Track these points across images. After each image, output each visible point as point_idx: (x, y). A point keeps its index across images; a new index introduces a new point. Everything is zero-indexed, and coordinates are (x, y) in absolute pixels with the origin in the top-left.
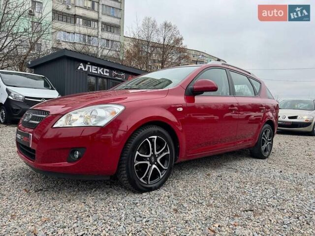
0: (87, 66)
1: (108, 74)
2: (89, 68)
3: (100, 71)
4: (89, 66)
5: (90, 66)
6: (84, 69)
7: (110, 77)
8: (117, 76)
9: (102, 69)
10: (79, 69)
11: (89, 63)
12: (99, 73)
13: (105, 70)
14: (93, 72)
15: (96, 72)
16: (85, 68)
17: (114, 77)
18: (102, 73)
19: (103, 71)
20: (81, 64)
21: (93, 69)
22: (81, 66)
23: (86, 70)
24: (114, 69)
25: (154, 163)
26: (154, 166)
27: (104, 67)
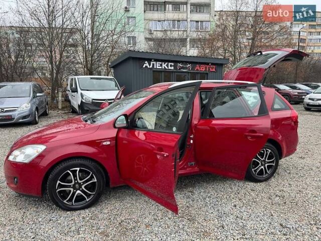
0: (152, 63)
1: (173, 68)
2: (153, 64)
3: (164, 65)
5: (155, 63)
6: (148, 67)
8: (182, 68)
9: (166, 64)
10: (144, 67)
11: (153, 60)
13: (170, 64)
14: (158, 67)
15: (161, 68)
16: (150, 65)
17: (180, 69)
18: (167, 68)
19: (167, 66)
20: (146, 62)
21: (158, 65)
22: (146, 64)
23: (151, 67)
24: (179, 62)
25: (79, 189)
26: (78, 192)
27: (169, 61)
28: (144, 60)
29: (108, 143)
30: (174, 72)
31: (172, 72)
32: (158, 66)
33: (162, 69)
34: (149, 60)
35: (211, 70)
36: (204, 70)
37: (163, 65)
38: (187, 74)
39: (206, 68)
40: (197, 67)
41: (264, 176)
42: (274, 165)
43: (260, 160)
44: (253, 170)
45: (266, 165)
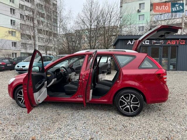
0: (133, 41)
1: (148, 43)
6: (131, 44)
7: (151, 45)
8: (156, 43)
10: (128, 44)
11: (134, 40)
13: (146, 41)
16: (132, 43)
17: (154, 44)
20: (129, 41)
22: (130, 42)
23: (132, 44)
24: (154, 39)
28: (128, 40)
30: (150, 46)
31: (149, 46)
34: (131, 40)
35: (181, 43)
36: (175, 43)
38: (160, 47)
40: (169, 42)
41: (130, 113)
42: (139, 106)
43: (126, 101)
44: (120, 107)
45: (131, 106)
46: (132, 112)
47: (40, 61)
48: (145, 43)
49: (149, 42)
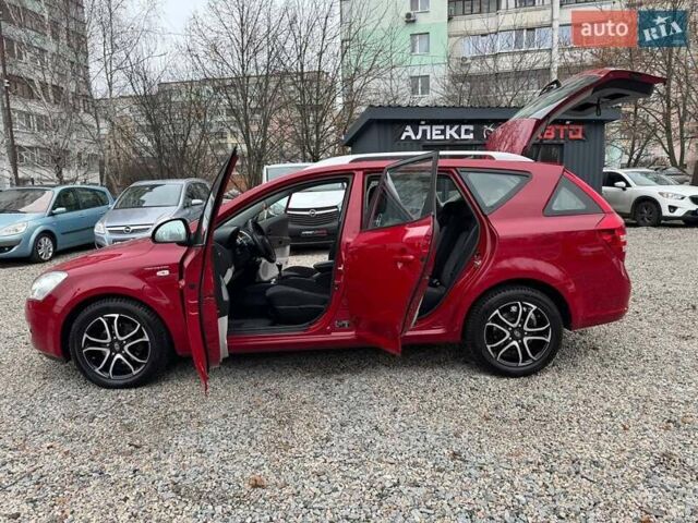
0: (421, 128)
1: (471, 136)
2: (424, 132)
3: (451, 132)
4: (425, 127)
5: (428, 128)
6: (413, 138)
7: (477, 142)
9: (456, 127)
10: (403, 138)
11: (423, 123)
12: (448, 137)
13: (464, 128)
14: (434, 137)
15: (443, 137)
16: (416, 134)
18: (456, 137)
20: (408, 128)
22: (409, 132)
23: (419, 137)
24: (488, 122)
25: (120, 352)
26: (119, 356)
27: (461, 122)
28: (403, 123)
29: (167, 273)
30: (476, 145)
31: (472, 145)
32: (435, 133)
33: (445, 139)
34: (415, 124)
35: (572, 136)
36: (552, 136)
37: (448, 132)
39: (558, 132)
41: (520, 364)
42: (548, 340)
43: (508, 326)
44: (489, 347)
45: (525, 340)
46: (529, 362)
47: (58, 210)
48: (460, 136)
49: (473, 132)
